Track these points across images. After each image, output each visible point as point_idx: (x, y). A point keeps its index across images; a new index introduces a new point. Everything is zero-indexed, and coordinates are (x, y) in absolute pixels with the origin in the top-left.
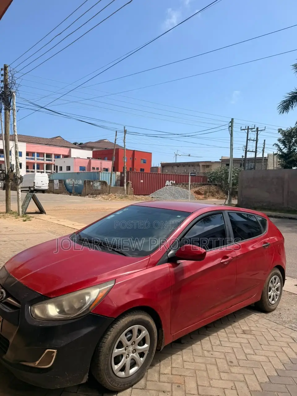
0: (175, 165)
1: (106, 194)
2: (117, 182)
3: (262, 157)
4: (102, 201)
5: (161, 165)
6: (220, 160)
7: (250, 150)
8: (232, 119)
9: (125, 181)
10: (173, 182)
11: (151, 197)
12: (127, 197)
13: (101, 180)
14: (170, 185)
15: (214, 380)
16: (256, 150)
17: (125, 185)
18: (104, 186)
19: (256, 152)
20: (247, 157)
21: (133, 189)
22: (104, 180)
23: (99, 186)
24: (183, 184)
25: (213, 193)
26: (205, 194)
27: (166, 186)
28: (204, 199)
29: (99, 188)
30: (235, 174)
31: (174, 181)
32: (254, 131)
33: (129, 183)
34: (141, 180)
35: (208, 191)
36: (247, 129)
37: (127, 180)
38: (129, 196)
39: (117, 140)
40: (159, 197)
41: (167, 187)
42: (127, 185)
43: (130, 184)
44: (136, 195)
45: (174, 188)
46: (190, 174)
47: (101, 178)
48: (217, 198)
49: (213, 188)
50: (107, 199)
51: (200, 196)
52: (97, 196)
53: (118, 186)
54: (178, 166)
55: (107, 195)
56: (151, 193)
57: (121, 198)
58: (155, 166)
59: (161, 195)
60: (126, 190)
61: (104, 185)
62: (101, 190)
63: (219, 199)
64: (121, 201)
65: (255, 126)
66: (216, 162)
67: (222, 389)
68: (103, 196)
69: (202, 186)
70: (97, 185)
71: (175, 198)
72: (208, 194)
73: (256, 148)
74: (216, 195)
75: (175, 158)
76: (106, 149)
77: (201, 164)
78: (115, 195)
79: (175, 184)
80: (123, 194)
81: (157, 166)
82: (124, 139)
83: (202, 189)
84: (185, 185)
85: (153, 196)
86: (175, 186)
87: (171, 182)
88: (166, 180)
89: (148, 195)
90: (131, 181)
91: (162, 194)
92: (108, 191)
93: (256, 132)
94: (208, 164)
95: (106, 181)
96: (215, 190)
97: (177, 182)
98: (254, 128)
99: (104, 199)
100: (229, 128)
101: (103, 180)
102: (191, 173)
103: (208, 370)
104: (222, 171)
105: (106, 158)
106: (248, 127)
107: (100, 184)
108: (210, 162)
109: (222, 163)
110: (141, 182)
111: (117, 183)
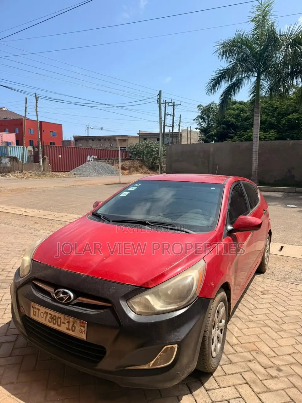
0: (90, 139)
1: (18, 172)
2: (30, 157)
3: (178, 131)
4: (16, 180)
5: (74, 139)
6: (138, 134)
7: (168, 125)
8: (160, 91)
9: (41, 156)
10: (94, 157)
11: (73, 173)
12: (45, 174)
13: (10, 155)
14: (92, 161)
15: (278, 340)
16: (173, 125)
17: (41, 161)
18: (15, 163)
19: (173, 127)
20: (165, 132)
21: (50, 165)
22: (14, 156)
23: (8, 163)
24: (105, 159)
25: (136, 168)
26: (129, 169)
27: (88, 161)
28: (129, 174)
29: (9, 165)
30: (156, 148)
31: (96, 156)
32: (171, 106)
33: (45, 158)
34: (59, 155)
35: (132, 166)
36: (164, 103)
37: (43, 155)
38: (47, 173)
39: (27, 108)
40: (82, 174)
41: (90, 163)
42: (43, 161)
43: (47, 159)
44: (55, 172)
45: (97, 163)
46: (119, 148)
47: (9, 153)
48: (141, 173)
49: (137, 163)
50: (21, 178)
51: (125, 171)
52: (7, 174)
53: (32, 162)
54: (93, 140)
55: (20, 173)
56: (71, 170)
57: (39, 176)
58: (67, 140)
59: (84, 172)
60: (42, 166)
61: (15, 161)
62: (11, 168)
63: (143, 174)
64: (39, 179)
65: (172, 101)
66: (132, 137)
67: (290, 346)
68: (16, 174)
69: (125, 161)
70: (6, 161)
71: (99, 174)
72: (132, 169)
73: (173, 123)
74: (140, 170)
75: (87, 130)
76: (5, 119)
77: (117, 139)
78: (29, 173)
79: (97, 159)
80: (40, 171)
81: (69, 140)
82: (36, 108)
83: (126, 164)
84: (107, 160)
85: (75, 173)
86: (97, 161)
87: (93, 158)
88: (87, 155)
89: (69, 171)
90: (47, 156)
91: (85, 170)
92: (20, 168)
93: (173, 106)
94: (124, 138)
95: (16, 156)
96: (139, 165)
97: (99, 158)
98: (171, 103)
99: (17, 177)
100: (157, 100)
101: (12, 155)
102: (121, 148)
103: (266, 332)
104: (144, 146)
105: (7, 130)
106: (166, 101)
107: (9, 160)
108: (126, 136)
109: (139, 137)
110: (59, 158)
111: (30, 159)
